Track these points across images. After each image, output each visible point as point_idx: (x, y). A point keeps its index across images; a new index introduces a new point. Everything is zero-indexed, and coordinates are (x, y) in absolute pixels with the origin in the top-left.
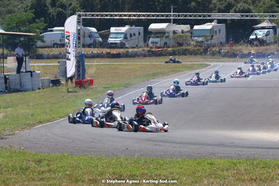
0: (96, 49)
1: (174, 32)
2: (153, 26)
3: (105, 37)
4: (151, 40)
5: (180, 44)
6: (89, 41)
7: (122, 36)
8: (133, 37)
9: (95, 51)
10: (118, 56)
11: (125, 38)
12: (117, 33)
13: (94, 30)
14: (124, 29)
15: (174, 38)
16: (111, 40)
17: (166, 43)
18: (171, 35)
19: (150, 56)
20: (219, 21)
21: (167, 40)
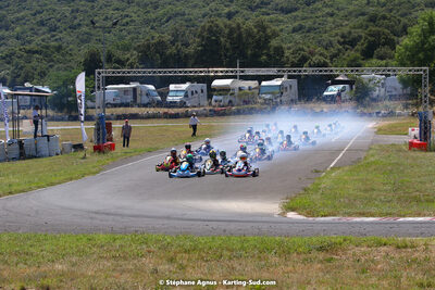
0: (152, 109)
1: (240, 89)
2: (216, 83)
3: (164, 95)
4: (214, 97)
5: (246, 102)
6: (146, 100)
7: (183, 94)
8: (195, 95)
9: (151, 111)
10: (176, 116)
11: (186, 96)
12: (177, 91)
13: (151, 87)
14: (184, 86)
15: (239, 96)
16: (169, 99)
17: (230, 102)
18: (237, 91)
19: (212, 115)
20: (290, 77)
21: (231, 98)
